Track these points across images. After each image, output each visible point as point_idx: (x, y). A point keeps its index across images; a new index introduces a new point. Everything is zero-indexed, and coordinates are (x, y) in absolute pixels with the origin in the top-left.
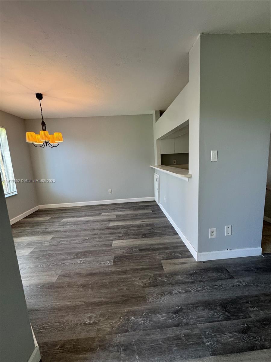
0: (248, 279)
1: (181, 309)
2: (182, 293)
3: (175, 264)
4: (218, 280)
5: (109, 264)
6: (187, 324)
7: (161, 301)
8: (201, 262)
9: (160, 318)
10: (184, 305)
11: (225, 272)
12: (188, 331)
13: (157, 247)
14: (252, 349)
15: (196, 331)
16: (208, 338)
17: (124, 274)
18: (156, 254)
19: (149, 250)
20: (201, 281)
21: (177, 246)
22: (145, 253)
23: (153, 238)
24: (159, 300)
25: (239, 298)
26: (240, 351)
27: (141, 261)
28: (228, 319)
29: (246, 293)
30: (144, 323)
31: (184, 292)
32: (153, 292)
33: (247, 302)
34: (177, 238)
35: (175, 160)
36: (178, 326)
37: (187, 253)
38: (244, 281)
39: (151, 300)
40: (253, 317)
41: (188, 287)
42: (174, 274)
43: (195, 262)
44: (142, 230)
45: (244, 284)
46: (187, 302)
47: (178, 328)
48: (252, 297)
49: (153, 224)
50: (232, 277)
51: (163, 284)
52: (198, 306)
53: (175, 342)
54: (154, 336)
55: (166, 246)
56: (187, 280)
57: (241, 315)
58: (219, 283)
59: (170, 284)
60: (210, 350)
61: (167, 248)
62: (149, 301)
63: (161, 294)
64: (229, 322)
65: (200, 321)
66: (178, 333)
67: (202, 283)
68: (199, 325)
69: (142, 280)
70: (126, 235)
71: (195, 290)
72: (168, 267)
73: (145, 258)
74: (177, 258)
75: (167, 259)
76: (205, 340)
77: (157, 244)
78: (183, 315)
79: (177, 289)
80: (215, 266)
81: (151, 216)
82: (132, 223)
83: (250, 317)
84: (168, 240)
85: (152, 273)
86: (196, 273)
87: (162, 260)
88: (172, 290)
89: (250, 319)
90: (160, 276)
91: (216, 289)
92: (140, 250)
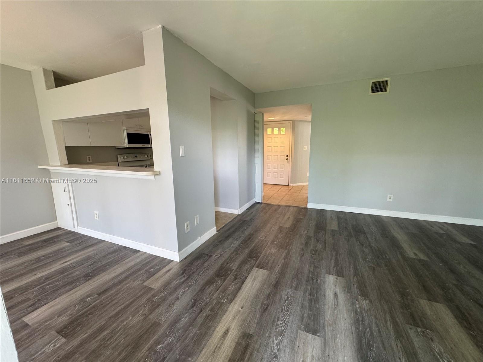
0: (219, 251)
1: (195, 300)
2: (186, 291)
3: (161, 277)
4: (204, 263)
5: (54, 346)
6: (206, 304)
7: (175, 311)
8: (182, 260)
9: (184, 320)
10: (194, 296)
11: (204, 256)
12: (210, 307)
13: (124, 276)
14: (243, 283)
15: (215, 302)
16: (223, 298)
17: (103, 331)
18: (129, 283)
19: (115, 285)
20: (193, 273)
21: (148, 262)
22: (112, 292)
23: (108, 271)
24: (171, 312)
25: (222, 264)
26: (240, 288)
27: (114, 302)
28: (225, 280)
29: (224, 259)
30: (174, 337)
31: (187, 289)
32: (160, 312)
33: (227, 263)
34: (142, 255)
35: (90, 156)
36: (202, 311)
37: (164, 262)
38: (218, 254)
39: (164, 319)
40: (234, 268)
41: (188, 283)
42: (168, 283)
43: (178, 263)
44: (77, 273)
45: (219, 255)
46: (195, 293)
47: (203, 312)
48: (228, 259)
49: (89, 258)
50: (211, 256)
51: (164, 299)
52: (204, 289)
53: (208, 320)
54: (191, 335)
55: (136, 268)
56: (183, 280)
57: (229, 272)
58: (206, 264)
59: (171, 294)
60: (228, 302)
61: (140, 270)
62: (163, 321)
63: (170, 307)
64: (226, 280)
65: (212, 295)
66: (205, 314)
67: (195, 273)
68: (214, 298)
69: (138, 315)
70: (46, 295)
71: (195, 281)
72: (156, 283)
73: (118, 296)
74: (159, 270)
75: (148, 278)
76: (222, 301)
77: (121, 274)
78: (199, 302)
79: (180, 292)
80: (195, 256)
81: (74, 250)
82: (39, 275)
83: (233, 270)
84: (131, 262)
85: (144, 300)
86: (185, 270)
87: (144, 282)
88: (177, 295)
89: (234, 271)
90: (154, 296)
91: (207, 269)
92: (99, 294)
